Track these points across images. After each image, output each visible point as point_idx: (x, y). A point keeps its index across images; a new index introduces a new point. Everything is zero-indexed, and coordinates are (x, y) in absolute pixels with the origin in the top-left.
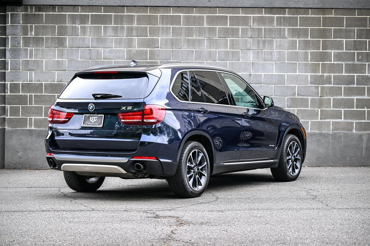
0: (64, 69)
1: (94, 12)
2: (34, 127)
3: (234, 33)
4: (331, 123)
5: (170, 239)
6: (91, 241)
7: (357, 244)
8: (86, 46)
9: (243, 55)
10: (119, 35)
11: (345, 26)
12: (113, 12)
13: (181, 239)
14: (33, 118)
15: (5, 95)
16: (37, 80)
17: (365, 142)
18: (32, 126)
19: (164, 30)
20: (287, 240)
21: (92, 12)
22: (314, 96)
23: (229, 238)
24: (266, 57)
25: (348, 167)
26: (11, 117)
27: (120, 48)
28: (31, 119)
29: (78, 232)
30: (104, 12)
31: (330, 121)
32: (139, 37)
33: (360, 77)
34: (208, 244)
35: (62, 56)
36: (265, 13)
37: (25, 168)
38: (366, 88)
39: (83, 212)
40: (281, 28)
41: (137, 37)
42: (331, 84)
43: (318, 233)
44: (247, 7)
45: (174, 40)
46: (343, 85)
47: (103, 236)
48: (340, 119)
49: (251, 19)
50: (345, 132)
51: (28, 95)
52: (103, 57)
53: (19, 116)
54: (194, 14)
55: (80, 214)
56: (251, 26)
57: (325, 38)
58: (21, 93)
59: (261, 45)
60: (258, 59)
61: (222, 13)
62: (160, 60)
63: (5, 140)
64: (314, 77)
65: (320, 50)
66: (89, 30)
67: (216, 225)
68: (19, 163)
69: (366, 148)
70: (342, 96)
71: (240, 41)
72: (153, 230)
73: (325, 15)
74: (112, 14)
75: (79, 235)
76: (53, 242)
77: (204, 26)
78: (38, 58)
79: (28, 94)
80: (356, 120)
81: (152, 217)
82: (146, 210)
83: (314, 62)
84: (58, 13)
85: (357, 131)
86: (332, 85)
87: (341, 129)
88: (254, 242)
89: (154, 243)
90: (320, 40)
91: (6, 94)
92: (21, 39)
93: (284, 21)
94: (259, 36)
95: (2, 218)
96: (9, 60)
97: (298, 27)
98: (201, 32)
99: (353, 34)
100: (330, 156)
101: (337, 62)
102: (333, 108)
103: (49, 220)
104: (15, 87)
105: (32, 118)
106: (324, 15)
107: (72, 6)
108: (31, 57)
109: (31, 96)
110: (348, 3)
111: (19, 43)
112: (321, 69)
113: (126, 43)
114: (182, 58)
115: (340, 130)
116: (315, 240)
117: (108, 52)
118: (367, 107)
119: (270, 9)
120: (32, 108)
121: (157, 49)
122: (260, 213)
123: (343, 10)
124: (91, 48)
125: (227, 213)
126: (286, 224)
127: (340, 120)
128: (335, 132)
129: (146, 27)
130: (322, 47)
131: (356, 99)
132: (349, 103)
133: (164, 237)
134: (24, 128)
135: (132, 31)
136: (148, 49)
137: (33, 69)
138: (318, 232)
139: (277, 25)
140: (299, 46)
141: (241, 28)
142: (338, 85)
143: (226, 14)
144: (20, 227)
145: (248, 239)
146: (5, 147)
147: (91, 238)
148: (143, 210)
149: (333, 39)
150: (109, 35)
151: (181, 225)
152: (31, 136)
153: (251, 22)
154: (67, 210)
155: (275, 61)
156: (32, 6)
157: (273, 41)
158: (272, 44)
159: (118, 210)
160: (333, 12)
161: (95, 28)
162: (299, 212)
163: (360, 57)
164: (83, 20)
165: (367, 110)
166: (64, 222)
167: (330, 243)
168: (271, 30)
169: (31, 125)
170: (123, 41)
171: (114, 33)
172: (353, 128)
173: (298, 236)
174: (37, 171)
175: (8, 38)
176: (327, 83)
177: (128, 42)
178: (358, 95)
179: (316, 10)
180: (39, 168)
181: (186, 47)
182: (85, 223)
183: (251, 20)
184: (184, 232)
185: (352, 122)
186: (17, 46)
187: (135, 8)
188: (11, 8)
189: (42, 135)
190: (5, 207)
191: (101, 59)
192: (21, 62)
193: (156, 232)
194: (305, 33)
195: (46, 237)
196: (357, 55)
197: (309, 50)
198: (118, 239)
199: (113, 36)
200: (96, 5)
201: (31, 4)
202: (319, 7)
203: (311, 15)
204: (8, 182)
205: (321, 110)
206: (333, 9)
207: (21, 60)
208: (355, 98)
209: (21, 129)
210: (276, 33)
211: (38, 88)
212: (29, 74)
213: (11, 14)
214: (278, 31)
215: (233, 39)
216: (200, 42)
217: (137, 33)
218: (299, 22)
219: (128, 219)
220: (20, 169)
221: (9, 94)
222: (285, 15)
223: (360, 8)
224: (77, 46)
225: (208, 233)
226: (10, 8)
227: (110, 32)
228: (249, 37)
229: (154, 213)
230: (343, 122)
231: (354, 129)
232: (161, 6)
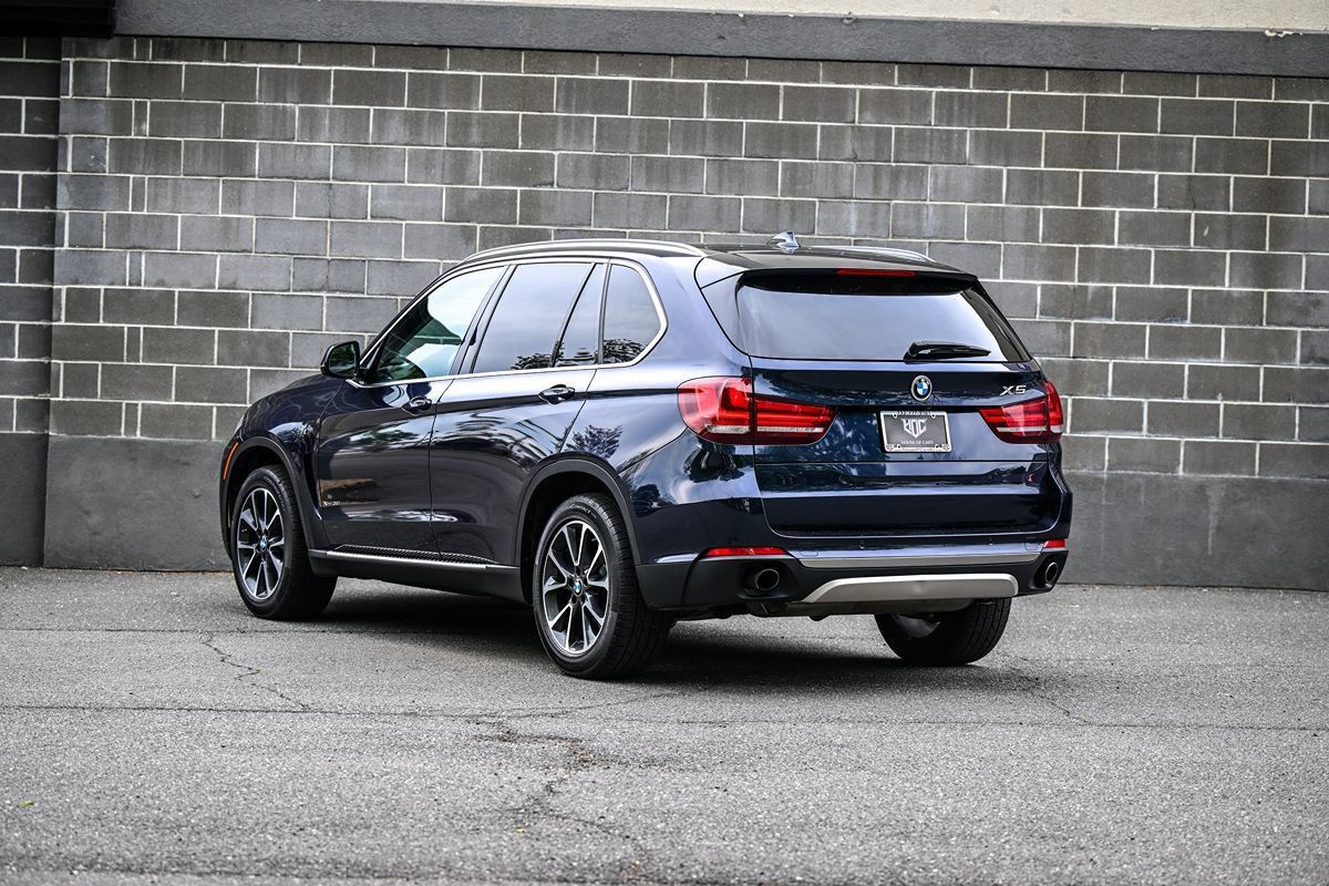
0: (245, 247)
1: (347, 64)
2: (142, 434)
3: (797, 141)
4: (1107, 443)
5: (538, 809)
6: (279, 811)
7: (1140, 841)
8: (316, 173)
9: (826, 216)
10: (424, 139)
11: (1159, 129)
12: (406, 67)
13: (572, 813)
14: (140, 402)
15: (51, 326)
16: (154, 280)
17: (1214, 508)
18: (135, 431)
19: (573, 127)
20: (917, 822)
21: (340, 65)
22: (1054, 355)
23: (728, 812)
24: (901, 223)
25: (1158, 588)
26: (68, 400)
27: (426, 182)
28: (132, 408)
29: (245, 780)
30: (377, 65)
31: (1104, 439)
32: (489, 147)
33: (1205, 298)
34: (657, 830)
35: (240, 204)
36: (902, 81)
37: (109, 566)
38: (1223, 332)
39: (270, 716)
40: (952, 131)
41: (482, 147)
42: (1110, 317)
43: (1021, 804)
44: (842, 58)
45: (604, 161)
46: (1149, 320)
47: (321, 797)
48: (1134, 430)
49: (854, 100)
50: (1152, 473)
51: (126, 329)
52: (372, 210)
53: (95, 396)
54: (669, 77)
55: (261, 723)
56: (853, 122)
57: (1094, 168)
58: (101, 321)
59: (885, 184)
60: (873, 229)
61: (762, 78)
62: (555, 225)
63: (48, 473)
64: (1055, 292)
65: (1076, 205)
66: (327, 122)
67: (695, 770)
68: (91, 551)
69: (1219, 529)
70: (1143, 355)
71: (817, 170)
72: (489, 781)
73: (1097, 92)
74: (403, 71)
75: (245, 790)
76: (156, 812)
77: (702, 117)
78: (161, 210)
79: (126, 326)
80: (1189, 436)
81: (492, 738)
82: (478, 712)
83: (1056, 245)
84: (228, 64)
85: (1191, 471)
86: (1112, 322)
87: (1140, 463)
88: (807, 828)
89: (482, 822)
90: (1078, 173)
91: (54, 324)
92: (108, 147)
93: (961, 107)
94: (881, 153)
95: (5, 728)
96: (67, 212)
97: (1008, 129)
98: (691, 136)
99: (1186, 156)
100: (1099, 552)
101: (1132, 247)
102: (1114, 394)
103: (157, 739)
104: (82, 303)
105: (137, 405)
106: (1091, 92)
107: (276, 43)
108: (137, 205)
109: (134, 333)
110: (1170, 55)
111: (100, 159)
112: (1079, 268)
113: (447, 167)
114: (628, 220)
115: (1134, 467)
116: (1006, 824)
117: (389, 195)
118: (1223, 396)
119: (916, 67)
120: (138, 372)
121: (548, 189)
122: (843, 731)
123: (1154, 75)
124: (331, 182)
125: (739, 730)
126: (922, 769)
127: (1136, 433)
128: (1118, 472)
129: (513, 115)
130: (1084, 194)
131: (1190, 366)
132: (1165, 381)
133: (520, 805)
134: (109, 436)
135: (467, 128)
136: (519, 189)
137: (144, 245)
138: (1020, 801)
139: (939, 121)
140: (1007, 190)
141: (823, 127)
142: (1131, 319)
143: (772, 80)
144: (58, 759)
145: (789, 816)
146: (45, 495)
147: (281, 802)
148: (468, 712)
149: (1120, 169)
150: (391, 139)
151: (580, 767)
152: (131, 463)
153: (854, 108)
154: (219, 707)
155: (928, 238)
156: (144, 39)
157: (924, 171)
158: (922, 182)
159: (385, 711)
160: (1122, 82)
161: (348, 117)
162: (972, 733)
163: (1206, 232)
164: (311, 87)
165: (1225, 405)
166: (204, 745)
167: (1053, 837)
168: (917, 136)
169: (131, 427)
170: (439, 160)
171: (408, 133)
172: (1178, 460)
173: (955, 810)
174: (146, 577)
175: (65, 141)
176: (1095, 312)
177: (455, 164)
178: (1197, 354)
179: (1067, 76)
180: (155, 565)
181: (641, 183)
182: (270, 753)
183: (854, 104)
184: (588, 790)
185: (1174, 441)
186: (93, 169)
187: (478, 52)
188: (78, 43)
189: (168, 460)
190: (19, 693)
191: (366, 218)
192: (105, 220)
193: (497, 786)
194: (1029, 149)
195: (137, 794)
196: (1196, 224)
197: (1041, 204)
198: (368, 808)
199: (406, 145)
200: (352, 40)
201: (141, 33)
202: (1077, 66)
203: (1050, 91)
204: (47, 610)
205: (1074, 400)
206: (1122, 71)
207: (105, 213)
208: (1187, 365)
209: (100, 440)
210: (935, 147)
211: (158, 305)
212: (131, 262)
213: (75, 64)
214: (941, 139)
215: (796, 163)
216: (687, 168)
217: (484, 137)
218: (1009, 113)
219: (412, 742)
220: (94, 568)
221: (62, 323)
222: (967, 87)
223: (1211, 70)
224: (288, 173)
225: (665, 796)
226: (74, 46)
227: (396, 130)
228: (847, 156)
229: (500, 723)
230: (1144, 441)
231: (1181, 466)
232: (564, 48)
